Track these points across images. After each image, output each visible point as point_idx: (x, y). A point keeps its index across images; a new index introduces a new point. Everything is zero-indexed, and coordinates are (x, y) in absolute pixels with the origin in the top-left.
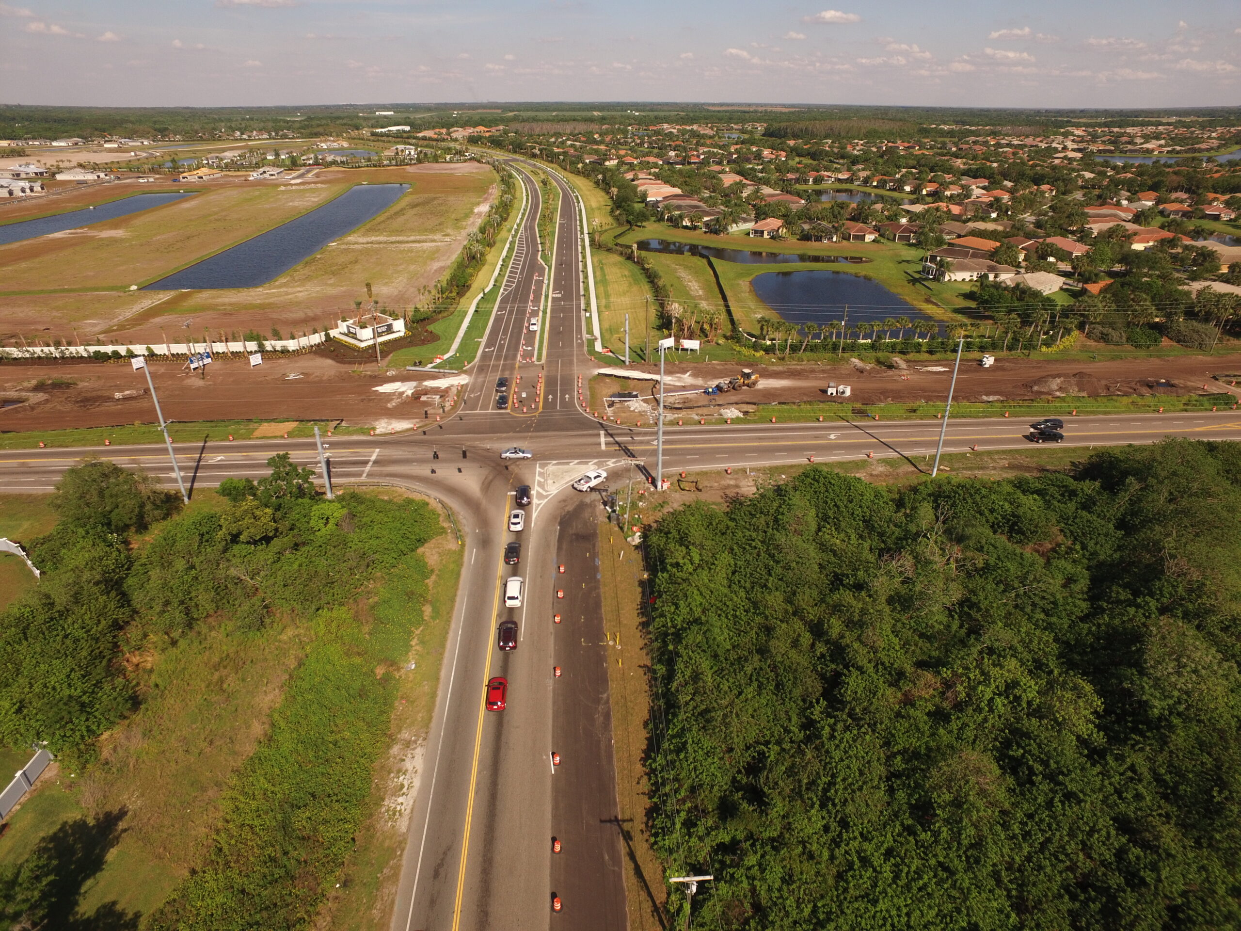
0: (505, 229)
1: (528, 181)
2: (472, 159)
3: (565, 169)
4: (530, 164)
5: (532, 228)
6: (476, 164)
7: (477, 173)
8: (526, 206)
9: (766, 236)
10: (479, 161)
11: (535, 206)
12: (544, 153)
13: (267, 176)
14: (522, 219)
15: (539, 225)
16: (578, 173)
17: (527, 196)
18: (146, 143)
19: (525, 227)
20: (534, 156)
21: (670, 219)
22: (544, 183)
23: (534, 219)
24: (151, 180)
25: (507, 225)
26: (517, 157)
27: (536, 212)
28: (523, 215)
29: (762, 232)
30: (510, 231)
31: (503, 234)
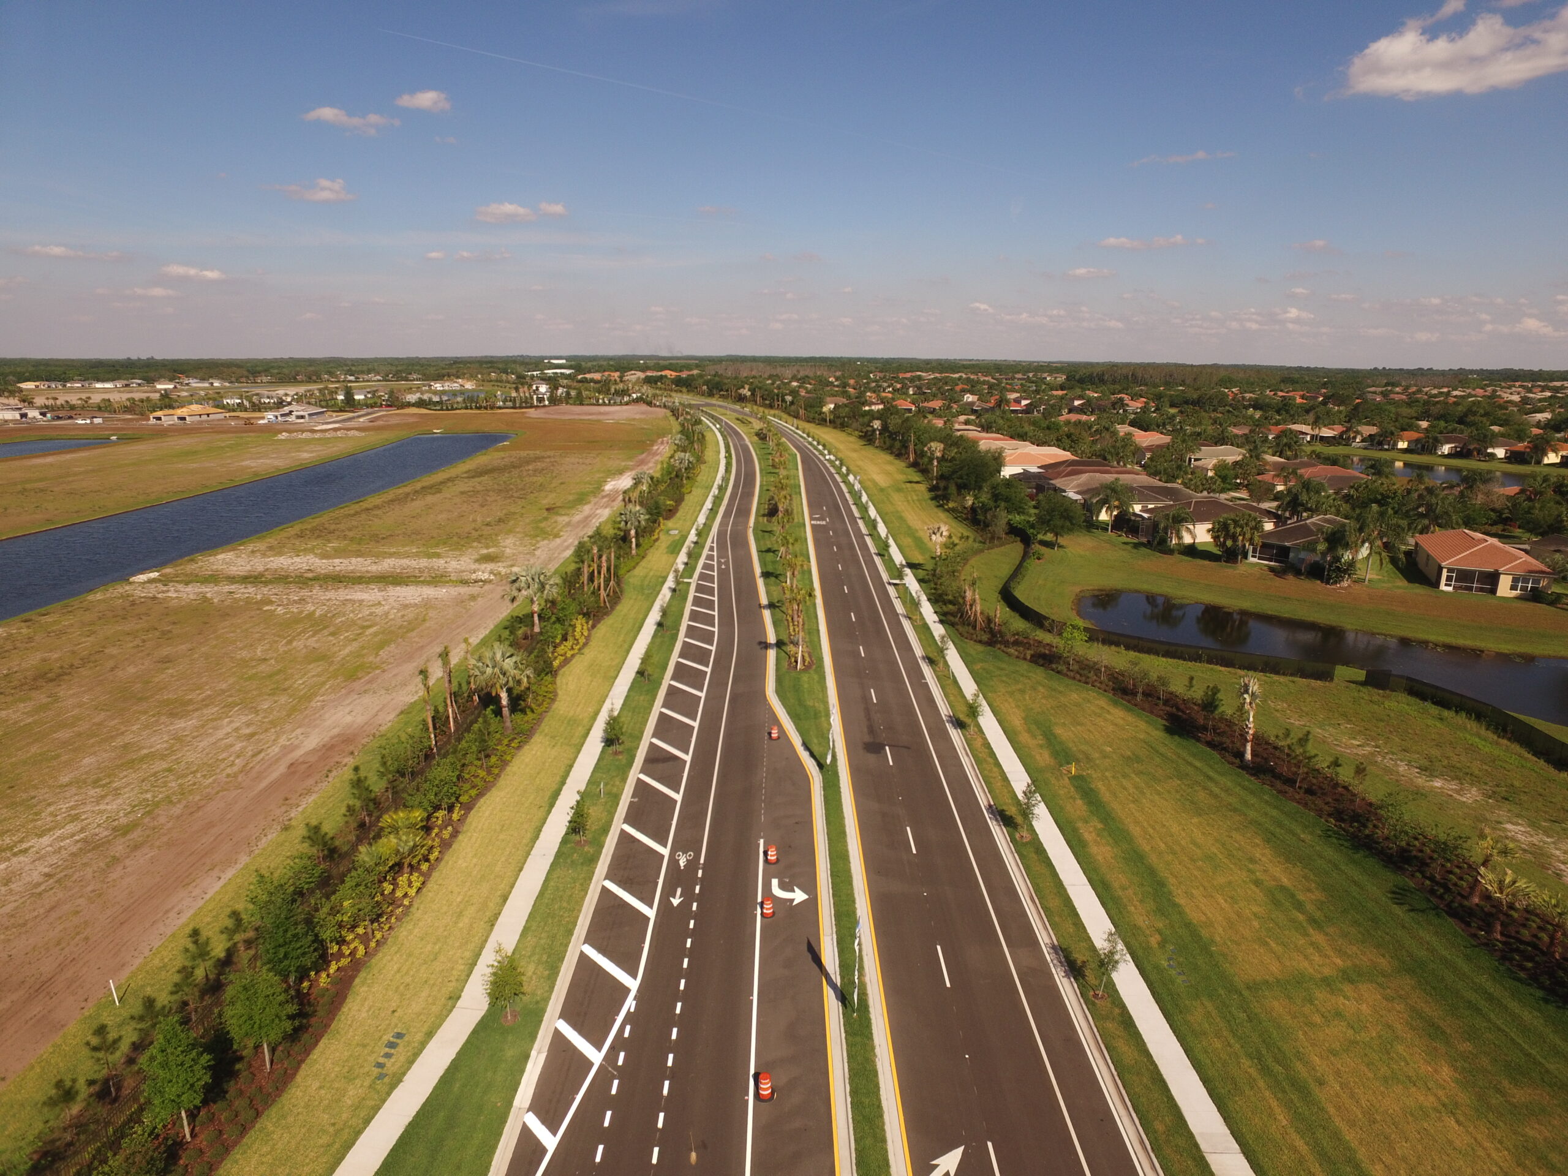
0: (664, 541)
1: (728, 432)
2: (637, 401)
3: (797, 417)
4: (735, 411)
5: (739, 541)
6: (644, 407)
7: (641, 420)
8: (726, 479)
9: (1505, 588)
10: (650, 404)
11: (746, 481)
12: (758, 394)
13: (292, 418)
14: (713, 511)
15: (763, 533)
16: (822, 421)
17: (728, 457)
18: (216, 384)
19: (721, 534)
20: (741, 399)
21: (1124, 523)
22: (762, 436)
23: (744, 512)
24: (98, 421)
25: (671, 527)
26: (713, 401)
27: (748, 495)
28: (718, 500)
29: (1492, 579)
30: (675, 549)
31: (655, 559)
